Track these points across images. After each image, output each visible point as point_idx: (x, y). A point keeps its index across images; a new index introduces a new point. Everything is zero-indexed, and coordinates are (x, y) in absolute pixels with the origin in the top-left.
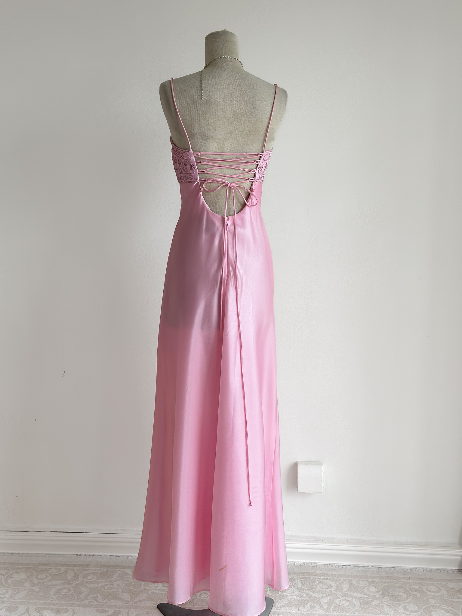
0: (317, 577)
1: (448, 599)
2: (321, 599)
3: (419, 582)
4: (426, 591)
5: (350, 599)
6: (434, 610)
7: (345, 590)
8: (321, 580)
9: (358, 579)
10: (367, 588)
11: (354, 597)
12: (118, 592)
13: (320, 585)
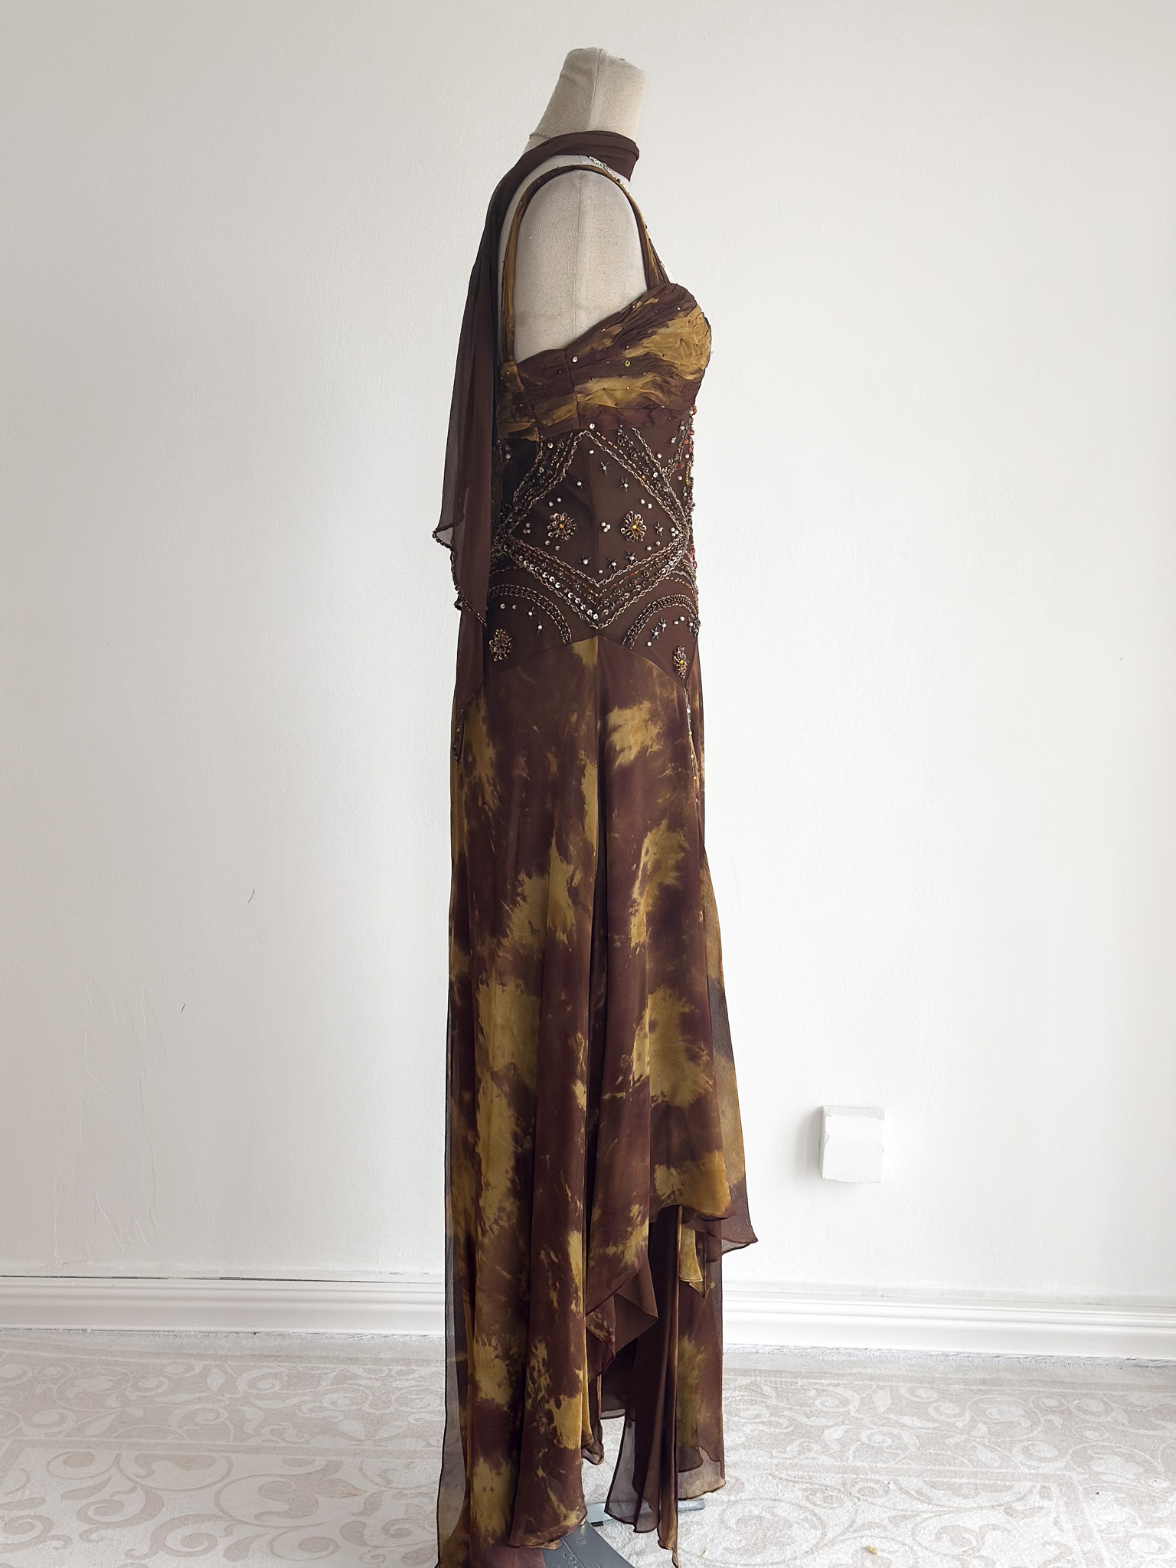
0: (815, 1381)
1: (1129, 1429)
2: (827, 1432)
3: (1061, 1390)
4: (1074, 1410)
5: (895, 1431)
6: (1097, 1455)
7: (882, 1410)
8: (825, 1388)
9: (911, 1385)
10: (936, 1404)
11: (904, 1425)
12: (336, 1417)
13: (823, 1399)
